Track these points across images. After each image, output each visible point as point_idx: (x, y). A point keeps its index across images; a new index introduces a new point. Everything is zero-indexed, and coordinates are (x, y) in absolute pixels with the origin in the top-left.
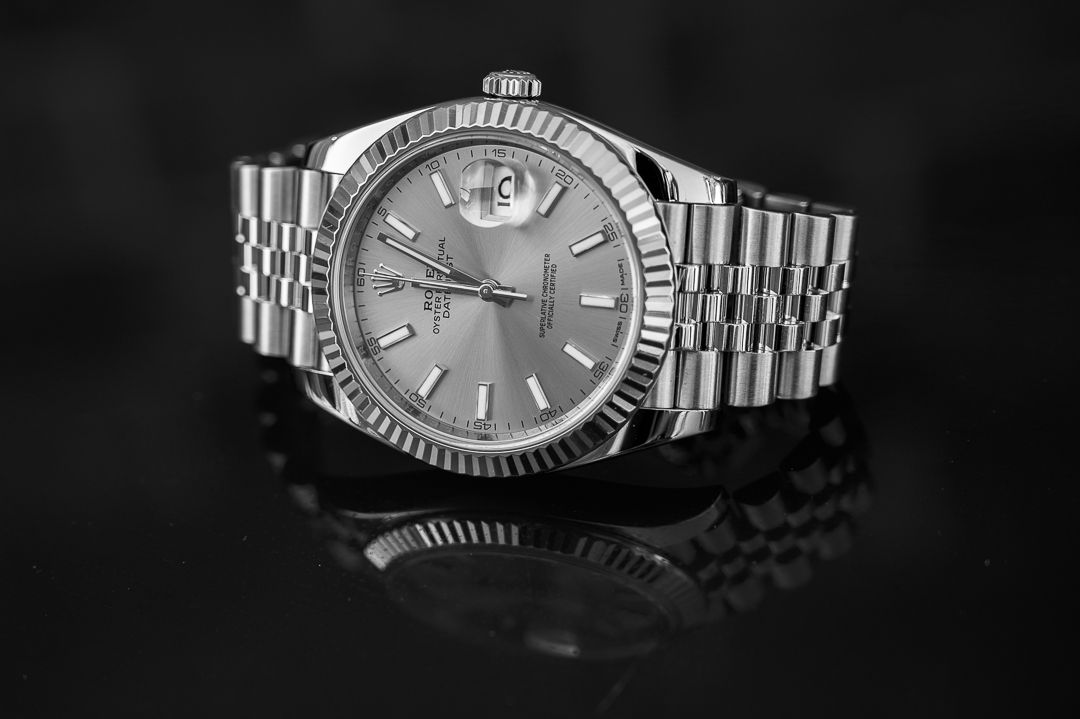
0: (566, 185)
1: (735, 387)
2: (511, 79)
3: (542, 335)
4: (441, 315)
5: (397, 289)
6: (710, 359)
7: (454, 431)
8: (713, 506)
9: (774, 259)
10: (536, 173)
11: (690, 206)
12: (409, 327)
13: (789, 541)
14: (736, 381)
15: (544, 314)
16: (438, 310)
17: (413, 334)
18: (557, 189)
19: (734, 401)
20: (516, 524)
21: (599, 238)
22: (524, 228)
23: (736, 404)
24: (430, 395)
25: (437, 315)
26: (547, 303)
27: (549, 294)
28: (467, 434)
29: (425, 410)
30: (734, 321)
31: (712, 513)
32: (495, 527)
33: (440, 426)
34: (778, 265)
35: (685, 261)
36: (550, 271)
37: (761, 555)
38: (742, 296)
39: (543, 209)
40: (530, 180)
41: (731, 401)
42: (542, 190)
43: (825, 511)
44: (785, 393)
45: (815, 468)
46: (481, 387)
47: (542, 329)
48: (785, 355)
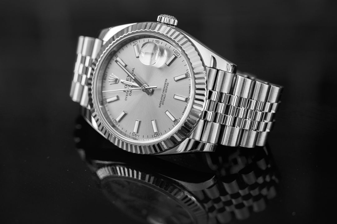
0: (177, 56)
1: (224, 138)
2: (166, 17)
3: (160, 107)
4: (128, 94)
5: (116, 83)
6: (217, 126)
7: (125, 135)
8: (211, 179)
9: (246, 95)
10: (168, 50)
11: (218, 71)
12: (118, 97)
13: (240, 200)
14: (225, 136)
15: (162, 99)
16: (128, 92)
17: (118, 99)
18: (173, 57)
19: (223, 143)
20: (141, 172)
21: (184, 76)
22: (160, 69)
23: (223, 144)
24: (120, 121)
25: (127, 94)
26: (164, 96)
27: (165, 93)
28: (130, 137)
29: (117, 126)
30: (227, 114)
31: (211, 182)
32: (134, 171)
33: (121, 132)
34: (246, 98)
35: (213, 89)
36: (166, 85)
37: (229, 203)
38: (232, 106)
39: (168, 63)
40: (166, 53)
41: (222, 143)
42: (169, 56)
43: (255, 192)
44: (243, 145)
45: (251, 175)
46: (136, 121)
47: (160, 105)
48: (245, 130)
